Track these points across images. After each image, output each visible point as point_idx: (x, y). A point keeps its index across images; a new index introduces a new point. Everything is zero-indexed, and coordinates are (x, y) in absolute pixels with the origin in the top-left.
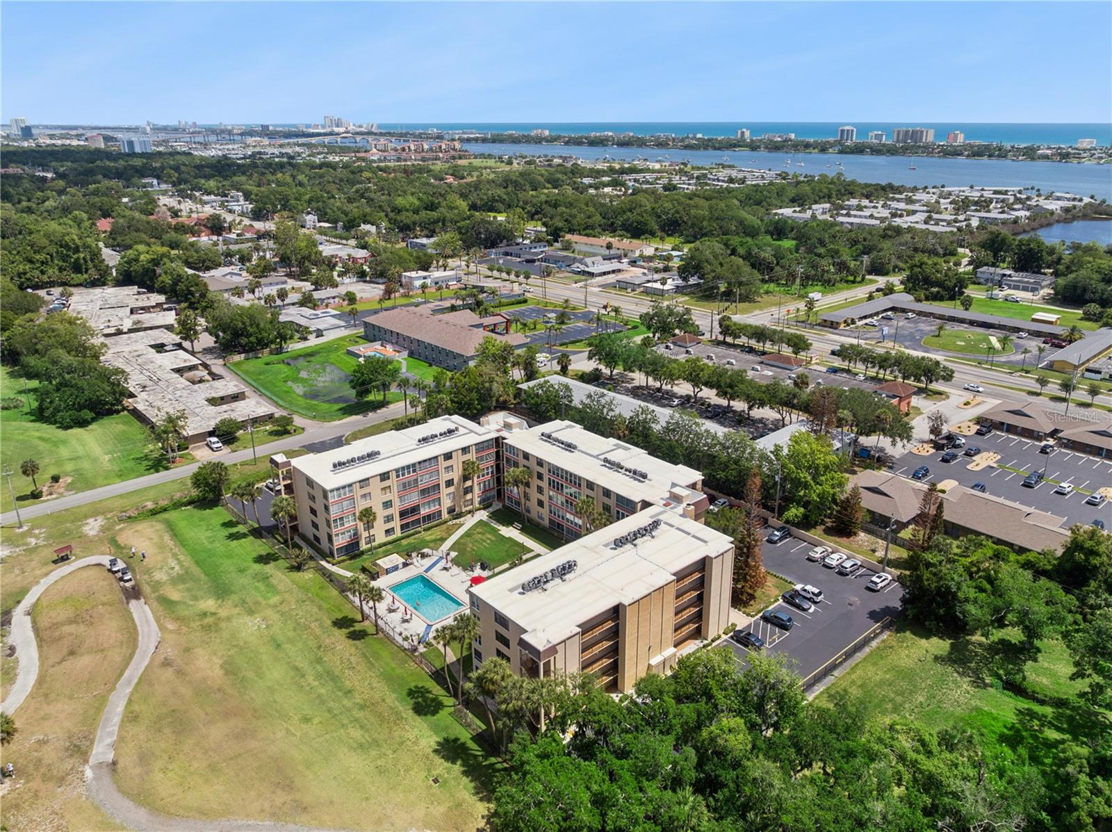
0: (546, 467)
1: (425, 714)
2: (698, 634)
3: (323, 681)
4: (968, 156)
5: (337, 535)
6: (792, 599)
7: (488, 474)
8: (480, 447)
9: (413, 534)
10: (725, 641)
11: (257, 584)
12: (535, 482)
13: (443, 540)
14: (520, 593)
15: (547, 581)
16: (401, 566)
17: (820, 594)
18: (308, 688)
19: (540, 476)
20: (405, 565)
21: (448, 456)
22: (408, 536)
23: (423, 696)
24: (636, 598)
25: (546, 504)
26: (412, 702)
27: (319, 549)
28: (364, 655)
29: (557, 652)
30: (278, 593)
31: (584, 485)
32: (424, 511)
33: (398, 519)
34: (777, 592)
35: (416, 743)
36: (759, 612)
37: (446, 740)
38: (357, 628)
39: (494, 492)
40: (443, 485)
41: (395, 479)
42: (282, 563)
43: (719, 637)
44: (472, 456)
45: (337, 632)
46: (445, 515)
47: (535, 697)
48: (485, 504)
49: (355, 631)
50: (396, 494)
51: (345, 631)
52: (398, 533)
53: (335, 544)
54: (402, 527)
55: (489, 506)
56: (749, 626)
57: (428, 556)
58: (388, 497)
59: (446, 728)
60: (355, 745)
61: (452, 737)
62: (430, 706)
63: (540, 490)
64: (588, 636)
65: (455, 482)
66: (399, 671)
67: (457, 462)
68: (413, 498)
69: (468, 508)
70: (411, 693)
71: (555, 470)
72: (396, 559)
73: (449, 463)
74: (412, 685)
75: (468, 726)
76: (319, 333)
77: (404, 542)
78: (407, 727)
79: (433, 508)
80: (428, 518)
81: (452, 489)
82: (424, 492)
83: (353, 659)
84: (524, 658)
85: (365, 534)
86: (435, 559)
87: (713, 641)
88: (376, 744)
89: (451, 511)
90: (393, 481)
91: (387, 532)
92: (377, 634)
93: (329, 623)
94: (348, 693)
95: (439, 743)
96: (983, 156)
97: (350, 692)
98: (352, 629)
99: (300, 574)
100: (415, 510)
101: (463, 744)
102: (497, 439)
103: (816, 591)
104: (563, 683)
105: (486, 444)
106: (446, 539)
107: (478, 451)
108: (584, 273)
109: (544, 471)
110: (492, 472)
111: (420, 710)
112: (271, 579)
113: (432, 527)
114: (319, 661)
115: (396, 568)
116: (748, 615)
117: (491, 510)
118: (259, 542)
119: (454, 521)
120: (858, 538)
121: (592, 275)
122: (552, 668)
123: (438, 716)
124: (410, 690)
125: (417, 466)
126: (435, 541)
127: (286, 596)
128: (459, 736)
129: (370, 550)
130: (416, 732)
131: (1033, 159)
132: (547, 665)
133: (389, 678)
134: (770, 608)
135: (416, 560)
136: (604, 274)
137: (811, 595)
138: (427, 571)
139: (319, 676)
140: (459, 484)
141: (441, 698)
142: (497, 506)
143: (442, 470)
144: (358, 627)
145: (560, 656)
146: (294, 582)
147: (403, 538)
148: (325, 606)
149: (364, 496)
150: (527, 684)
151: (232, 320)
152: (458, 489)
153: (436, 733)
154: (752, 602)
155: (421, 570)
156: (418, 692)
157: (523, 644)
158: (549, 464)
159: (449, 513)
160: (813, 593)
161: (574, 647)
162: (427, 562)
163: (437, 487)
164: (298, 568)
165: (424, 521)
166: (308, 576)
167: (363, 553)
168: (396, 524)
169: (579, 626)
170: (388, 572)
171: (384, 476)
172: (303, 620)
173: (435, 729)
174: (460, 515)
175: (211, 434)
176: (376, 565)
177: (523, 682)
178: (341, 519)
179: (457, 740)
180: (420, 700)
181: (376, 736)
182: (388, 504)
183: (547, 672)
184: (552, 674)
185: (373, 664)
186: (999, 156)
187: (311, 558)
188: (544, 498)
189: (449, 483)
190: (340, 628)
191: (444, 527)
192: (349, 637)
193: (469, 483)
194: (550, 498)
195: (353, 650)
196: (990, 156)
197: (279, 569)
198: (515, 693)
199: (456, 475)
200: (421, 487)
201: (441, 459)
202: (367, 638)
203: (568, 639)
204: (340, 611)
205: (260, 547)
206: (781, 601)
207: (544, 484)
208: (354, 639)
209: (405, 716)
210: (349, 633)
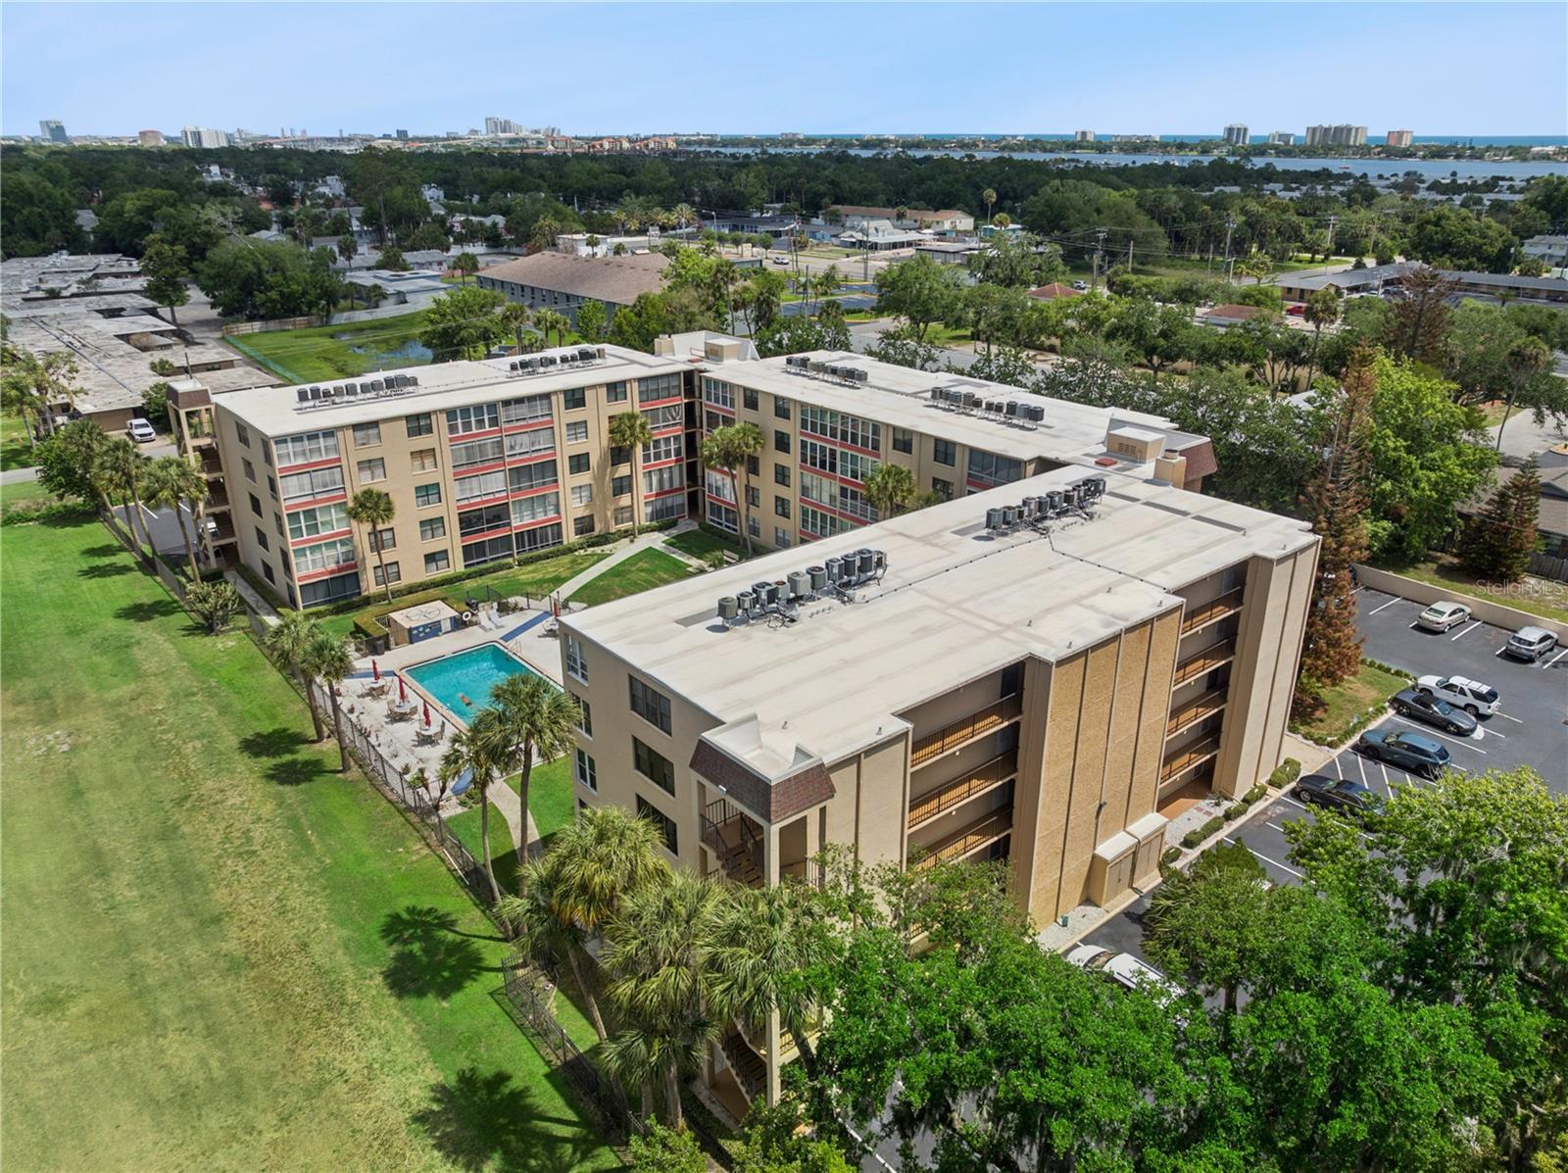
0: (796, 415)
1: (421, 993)
2: (1203, 783)
3: (152, 889)
4: (1424, 157)
5: (300, 553)
6: (1419, 707)
7: (668, 454)
8: (651, 386)
9: (494, 570)
10: (1277, 802)
11: (97, 659)
12: (770, 458)
13: (558, 581)
14: (714, 629)
15: (798, 598)
16: (446, 626)
17: (1491, 696)
18: (100, 907)
19: (782, 443)
20: (458, 624)
21: (575, 398)
22: (481, 574)
23: (427, 936)
24: (1080, 643)
25: (795, 509)
26: (392, 952)
27: (272, 592)
28: (294, 823)
29: (831, 792)
30: (138, 675)
31: (886, 441)
32: (520, 521)
33: (457, 531)
34: (1374, 694)
35: (361, 1090)
36: (1348, 734)
37: (467, 1080)
38: (299, 757)
39: (682, 499)
40: (563, 466)
41: (445, 434)
42: (181, 619)
43: (1263, 793)
44: (631, 404)
45: (243, 764)
46: (570, 537)
47: (745, 961)
48: (663, 520)
49: (294, 762)
50: (450, 472)
51: (267, 762)
52: (458, 565)
53: (296, 575)
54: (468, 552)
55: (673, 524)
56: (1332, 765)
57: (516, 608)
58: (429, 475)
59: (472, 1040)
60: (164, 1093)
61: (486, 1071)
62: (442, 965)
63: (782, 475)
64: (931, 756)
65: (594, 461)
66: (375, 865)
67: (599, 413)
68: (493, 486)
69: (623, 526)
70: (394, 928)
71: (815, 418)
72: (441, 612)
73: (576, 415)
74: (401, 905)
75: (540, 1031)
76: (401, 298)
77: (470, 584)
78: (350, 1034)
79: (542, 517)
80: (529, 538)
81: (584, 478)
82: (519, 474)
83: (259, 833)
84: (715, 816)
85: (372, 560)
86: (531, 615)
87: (1248, 801)
88: (236, 1089)
89: (585, 525)
90: (438, 437)
91: (430, 558)
92: (345, 769)
93: (234, 741)
94: (212, 922)
95: (442, 1093)
96: (1447, 157)
97: (217, 920)
98: (287, 758)
99: (208, 640)
100: (497, 515)
101: (518, 1096)
102: (689, 376)
103: (1484, 689)
104: (856, 904)
105: (663, 384)
106: (565, 580)
107: (645, 397)
108: (861, 244)
109: (791, 427)
110: (678, 452)
111: (406, 980)
112: (135, 649)
113: (539, 558)
114: (168, 833)
115: (433, 630)
116: (1319, 742)
117: (674, 532)
118: (148, 580)
119: (590, 550)
120: (1522, 588)
121: (874, 247)
122: (813, 849)
123: (458, 998)
124: (396, 918)
125: (501, 409)
126: (540, 583)
127: (153, 683)
128: (508, 1068)
129: (383, 597)
130: (374, 1049)
131: (1525, 160)
132: (795, 835)
133: (338, 884)
134: (1372, 726)
135: (487, 614)
136: (894, 246)
137: (1471, 700)
138: (507, 638)
139: (148, 875)
140: (602, 467)
141: (479, 943)
142: (688, 525)
143: (561, 431)
144: (304, 753)
145: (839, 808)
146: (184, 656)
147: (469, 577)
148: (238, 705)
149: (367, 465)
150: (721, 904)
151: (237, 258)
152: (599, 478)
153: (437, 1057)
154: (1319, 714)
155: (497, 635)
156: (414, 924)
157: (712, 762)
158: (803, 404)
159: (579, 532)
160: (1477, 695)
161: (888, 784)
162: (512, 621)
163: (548, 468)
164: (207, 626)
165: (520, 543)
166: (228, 643)
167: (367, 601)
168: (452, 541)
169: (904, 715)
170: (413, 636)
171: (418, 424)
172: (171, 736)
173: (437, 1041)
174: (605, 539)
175: (137, 412)
176: (389, 623)
177: (702, 897)
178: (310, 514)
179: (502, 1078)
180: (416, 947)
181: (242, 1060)
182: (428, 492)
183: (793, 866)
184: (813, 871)
185: (306, 843)
186: (1472, 157)
187: (244, 607)
188: (792, 494)
189: (579, 463)
190: (257, 755)
191: (566, 559)
192: (270, 777)
193: (624, 470)
194: (805, 491)
195: (268, 809)
196: (1458, 157)
197: (163, 630)
198: (667, 937)
199: (595, 445)
200: (511, 462)
201: (558, 401)
202: (319, 780)
203: (872, 750)
204: (273, 717)
205: (148, 589)
206: (1391, 712)
207: (791, 460)
208: (282, 782)
209: (352, 996)
210: (277, 767)
